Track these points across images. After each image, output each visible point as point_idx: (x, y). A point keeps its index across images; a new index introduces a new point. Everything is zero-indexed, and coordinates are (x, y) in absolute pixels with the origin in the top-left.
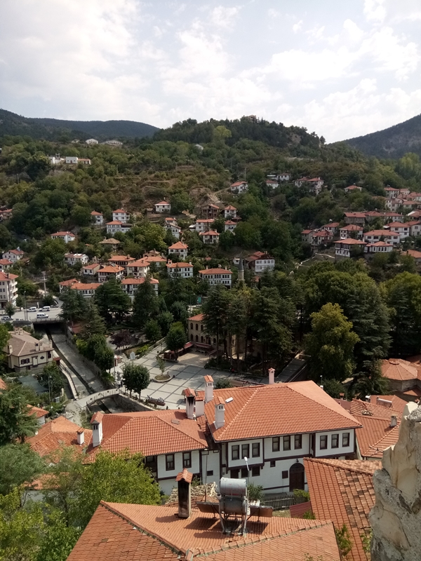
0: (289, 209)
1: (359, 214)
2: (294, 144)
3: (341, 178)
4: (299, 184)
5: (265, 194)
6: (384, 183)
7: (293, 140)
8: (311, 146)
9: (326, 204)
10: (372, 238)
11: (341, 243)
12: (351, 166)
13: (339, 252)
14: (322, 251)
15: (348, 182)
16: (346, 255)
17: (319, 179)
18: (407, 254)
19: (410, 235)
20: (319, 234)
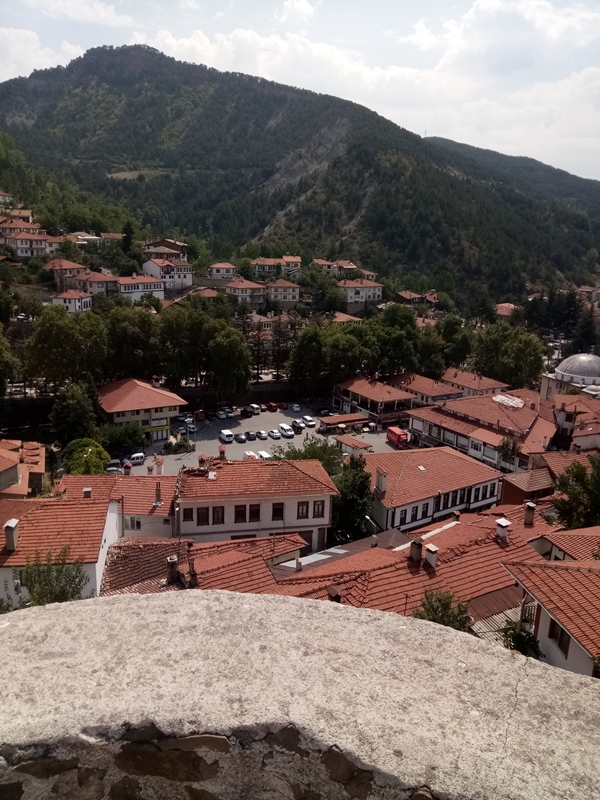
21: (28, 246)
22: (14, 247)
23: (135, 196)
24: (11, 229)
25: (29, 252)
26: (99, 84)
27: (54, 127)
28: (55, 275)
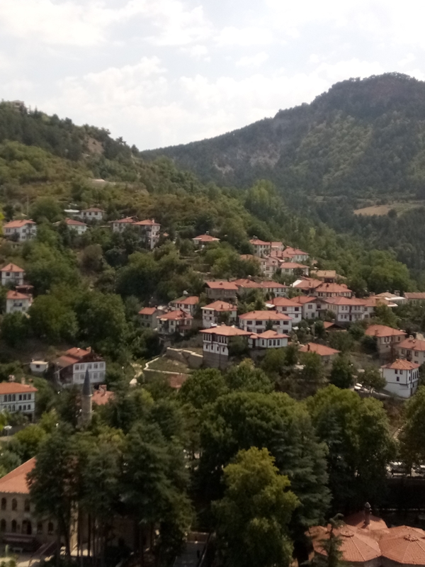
0: (110, 271)
1: (229, 285)
2: (94, 155)
3: (186, 222)
4: (120, 228)
5: (66, 243)
6: (248, 232)
7: (91, 147)
8: (120, 161)
9: (171, 265)
10: (254, 323)
11: (213, 334)
12: (198, 204)
13: (210, 347)
14: (178, 344)
15: (197, 228)
16: (222, 353)
17: (153, 221)
18: (309, 349)
19: (303, 318)
20: (170, 315)
21: (347, 311)
22: (335, 311)
24: (327, 293)
25: (348, 318)
26: (343, 118)
27: (296, 165)
28: (378, 342)
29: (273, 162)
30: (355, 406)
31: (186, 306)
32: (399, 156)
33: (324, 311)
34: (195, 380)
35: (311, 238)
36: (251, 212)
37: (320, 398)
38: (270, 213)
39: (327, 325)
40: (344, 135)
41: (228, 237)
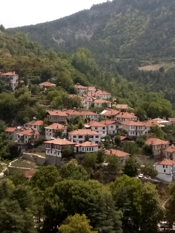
1: (62, 113)
3: (35, 73)
6: (73, 80)
9: (25, 101)
10: (77, 137)
11: (52, 144)
12: (43, 62)
13: (50, 152)
14: (30, 150)
15: (42, 78)
16: (58, 156)
17: (14, 73)
18: (111, 153)
19: (107, 134)
20: (25, 132)
21: (135, 130)
22: (127, 130)
23: (158, 81)
24: (123, 118)
25: (135, 134)
26: (132, 10)
27: (104, 38)
28: (153, 148)
29: (89, 37)
30: (139, 188)
31: (35, 127)
32: (166, 35)
33: (121, 130)
34: (40, 172)
35: (112, 85)
36: (76, 67)
37: (117, 183)
38: (88, 68)
39: (122, 138)
40: (133, 21)
41: (61, 84)
